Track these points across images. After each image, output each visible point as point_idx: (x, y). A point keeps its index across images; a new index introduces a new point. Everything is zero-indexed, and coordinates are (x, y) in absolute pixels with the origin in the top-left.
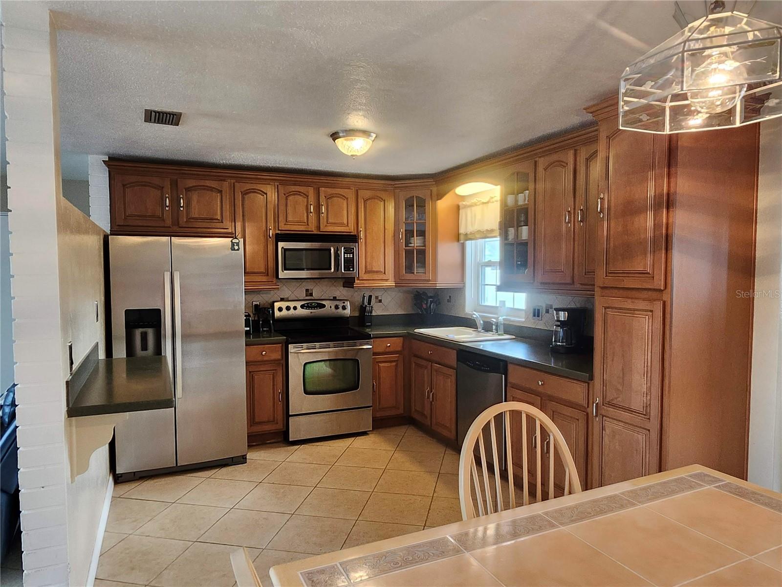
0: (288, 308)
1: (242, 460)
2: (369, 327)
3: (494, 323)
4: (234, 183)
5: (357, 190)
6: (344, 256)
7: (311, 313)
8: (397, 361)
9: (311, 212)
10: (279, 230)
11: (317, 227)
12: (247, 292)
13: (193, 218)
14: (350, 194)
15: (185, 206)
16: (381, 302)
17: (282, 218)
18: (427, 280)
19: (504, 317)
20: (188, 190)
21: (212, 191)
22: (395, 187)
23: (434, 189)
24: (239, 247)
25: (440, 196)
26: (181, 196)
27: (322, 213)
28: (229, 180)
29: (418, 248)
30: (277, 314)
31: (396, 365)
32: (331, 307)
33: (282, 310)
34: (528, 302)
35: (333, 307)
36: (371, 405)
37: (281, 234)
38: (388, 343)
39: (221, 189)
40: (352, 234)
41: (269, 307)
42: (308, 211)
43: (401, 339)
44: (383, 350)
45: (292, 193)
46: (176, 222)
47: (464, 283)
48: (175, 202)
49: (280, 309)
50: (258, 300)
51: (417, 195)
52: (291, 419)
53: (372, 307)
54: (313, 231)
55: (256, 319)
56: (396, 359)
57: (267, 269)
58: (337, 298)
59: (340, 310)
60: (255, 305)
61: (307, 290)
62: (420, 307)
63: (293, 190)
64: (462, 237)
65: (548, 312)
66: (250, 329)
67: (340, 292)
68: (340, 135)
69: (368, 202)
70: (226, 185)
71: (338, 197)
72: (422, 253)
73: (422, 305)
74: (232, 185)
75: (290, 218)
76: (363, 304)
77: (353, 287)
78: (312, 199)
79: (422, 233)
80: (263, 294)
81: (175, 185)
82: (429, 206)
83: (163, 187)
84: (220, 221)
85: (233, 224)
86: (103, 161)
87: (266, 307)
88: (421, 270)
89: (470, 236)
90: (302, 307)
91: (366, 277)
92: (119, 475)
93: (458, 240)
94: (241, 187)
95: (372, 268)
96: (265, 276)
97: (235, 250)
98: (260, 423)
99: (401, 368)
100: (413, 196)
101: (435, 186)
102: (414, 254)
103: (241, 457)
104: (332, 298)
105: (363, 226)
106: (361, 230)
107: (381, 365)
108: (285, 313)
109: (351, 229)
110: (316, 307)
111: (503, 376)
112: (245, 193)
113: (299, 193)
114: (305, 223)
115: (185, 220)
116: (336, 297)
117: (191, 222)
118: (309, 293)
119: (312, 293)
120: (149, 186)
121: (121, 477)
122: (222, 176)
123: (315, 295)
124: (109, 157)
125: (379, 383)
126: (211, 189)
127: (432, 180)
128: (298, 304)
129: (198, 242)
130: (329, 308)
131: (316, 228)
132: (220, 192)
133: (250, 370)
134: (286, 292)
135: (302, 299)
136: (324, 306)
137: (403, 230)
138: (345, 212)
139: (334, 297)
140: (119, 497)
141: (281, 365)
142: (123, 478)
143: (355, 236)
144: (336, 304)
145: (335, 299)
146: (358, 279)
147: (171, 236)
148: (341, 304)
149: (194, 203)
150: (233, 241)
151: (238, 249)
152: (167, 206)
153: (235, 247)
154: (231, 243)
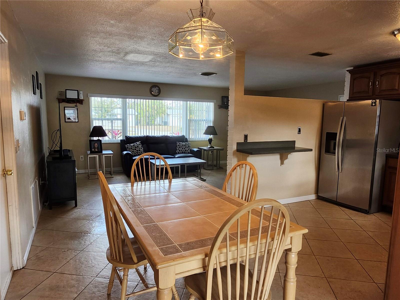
1: (366, 212)
13: (383, 90)
15: (379, 85)
20: (382, 76)
21: (394, 74)
26: (378, 80)
48: (374, 84)
81: (375, 74)
83: (370, 77)
84: (397, 90)
92: (319, 196)
97: (373, 106)
115: (379, 92)
117: (382, 92)
120: (365, 78)
132: (399, 74)
133: (390, 171)
149: (384, 82)
151: (375, 105)
152: (370, 86)
153: (373, 104)
154: (371, 102)
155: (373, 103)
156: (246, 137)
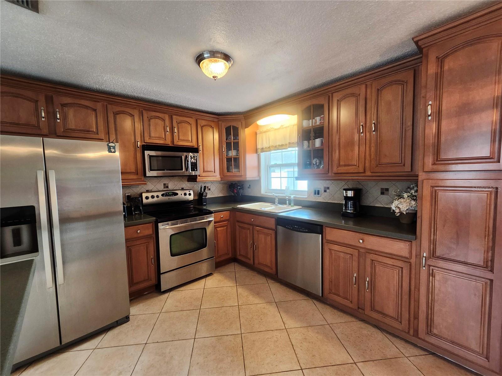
0: (153, 197)
1: (126, 320)
2: (205, 205)
3: (287, 199)
4: (106, 105)
5: (197, 120)
6: (191, 161)
7: (169, 199)
8: (227, 225)
9: (167, 132)
10: (144, 142)
11: (172, 141)
12: (124, 187)
13: (71, 130)
14: (192, 121)
15: (61, 118)
16: (210, 190)
17: (146, 135)
18: (240, 176)
19: (294, 196)
20: (63, 105)
21: (87, 109)
22: (219, 120)
23: (244, 122)
24: (115, 150)
25: (247, 126)
26: (57, 110)
27: (175, 133)
28: (102, 102)
29: (234, 157)
30: (145, 201)
31: (227, 228)
32: (181, 195)
33: (148, 198)
34: (309, 186)
35: (183, 194)
37: (146, 145)
38: (222, 215)
39: (95, 108)
40: (194, 147)
41: (138, 196)
42: (165, 131)
43: (229, 211)
44: (219, 220)
45: (153, 117)
46: (52, 132)
47: (260, 177)
48: (51, 114)
49: (147, 198)
50: (130, 192)
51: (233, 125)
52: (162, 276)
53: (207, 193)
54: (169, 144)
55: (129, 205)
57: (137, 170)
59: (188, 196)
60: (127, 196)
61: (164, 184)
62: (233, 192)
63: (154, 115)
64: (259, 151)
65: (326, 192)
66: (126, 213)
67: (186, 185)
69: (204, 128)
70: (99, 105)
71: (185, 123)
72: (236, 160)
73: (234, 191)
74: (105, 106)
75: (153, 134)
76: (201, 191)
77: (196, 181)
78: (167, 122)
79: (237, 148)
80: (133, 188)
81: (50, 100)
82: (241, 132)
83: (37, 101)
84: (96, 133)
85: (107, 136)
87: (136, 197)
88: (236, 170)
89: (265, 150)
90: (163, 195)
91: (203, 174)
93: (256, 152)
94: (112, 109)
95: (207, 169)
96: (135, 175)
97: (112, 152)
98: (137, 283)
99: (229, 230)
100: (231, 126)
101: (244, 119)
102: (232, 160)
103: (124, 317)
104: (181, 189)
105: (201, 143)
106: (200, 145)
107: (218, 229)
108: (150, 200)
109: (194, 144)
110: (172, 195)
111: (320, 235)
112: (116, 114)
113: (158, 118)
114: (163, 138)
115: (63, 130)
117: (67, 132)
118: (166, 186)
119: (168, 186)
120: (22, 98)
122: (96, 98)
123: (170, 187)
125: (217, 241)
126: (87, 107)
127: (243, 116)
128: (160, 194)
130: (181, 196)
131: (171, 143)
132: (95, 110)
133: (128, 245)
134: (150, 186)
135: (161, 190)
136: (177, 194)
138: (190, 134)
139: (182, 188)
141: (152, 238)
143: (197, 148)
144: (184, 192)
145: (183, 189)
146: (199, 176)
147: (43, 137)
148: (188, 192)
150: (109, 145)
152: (43, 118)
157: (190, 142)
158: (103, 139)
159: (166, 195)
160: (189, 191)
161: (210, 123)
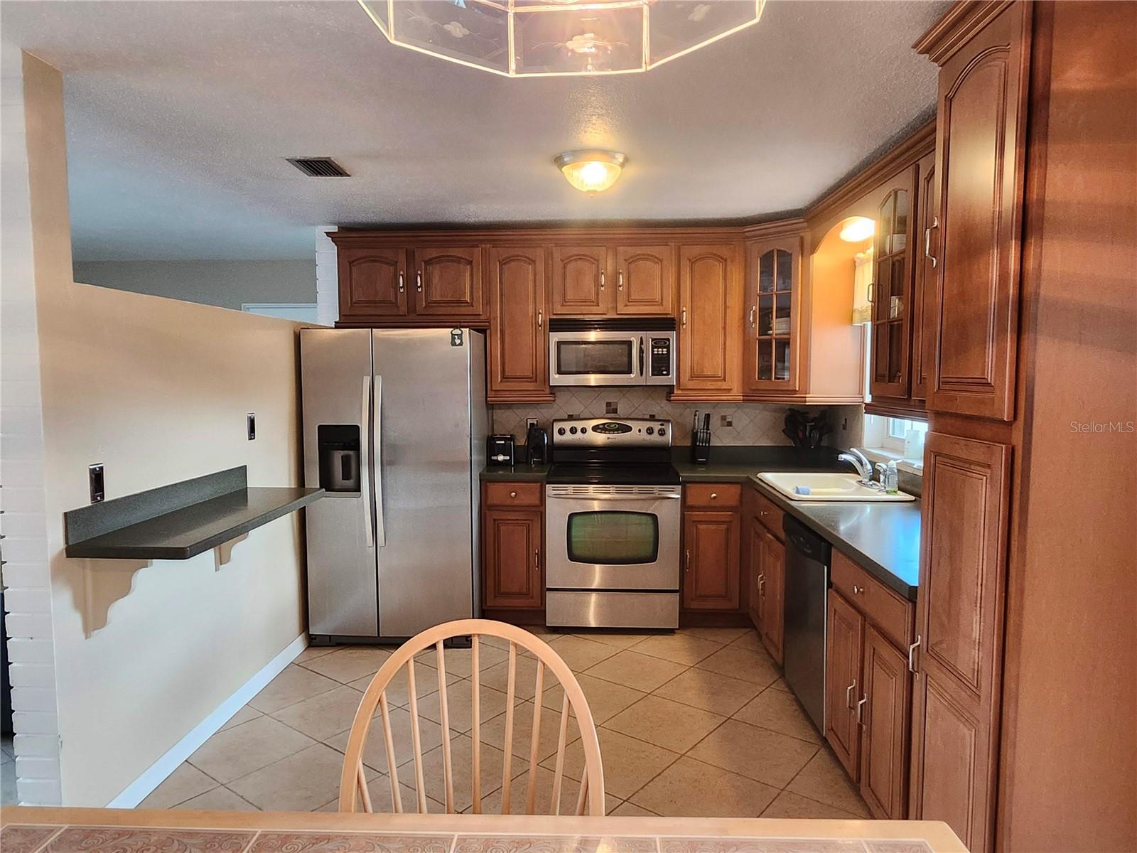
0: (573, 430)
1: (465, 642)
2: (702, 464)
3: (882, 471)
4: (489, 249)
5: (679, 247)
6: (653, 351)
7: (608, 438)
8: (730, 522)
9: (603, 285)
10: (552, 314)
11: (613, 308)
13: (436, 302)
14: (667, 253)
15: (423, 286)
16: (731, 425)
17: (557, 298)
18: (792, 391)
20: (428, 263)
21: (459, 263)
22: (746, 238)
23: (808, 236)
24: (461, 341)
25: (816, 246)
26: (419, 272)
27: (621, 286)
28: (483, 246)
29: (778, 337)
30: (557, 438)
31: (728, 530)
32: (640, 431)
33: (565, 433)
35: (644, 431)
36: (678, 589)
37: (557, 321)
38: (714, 493)
39: (471, 259)
40: (669, 316)
42: (598, 285)
43: (739, 486)
44: (704, 504)
45: (572, 258)
46: (412, 309)
47: (862, 397)
48: (410, 282)
49: (562, 432)
50: (535, 417)
51: (779, 248)
52: (548, 594)
53: (710, 433)
56: (727, 520)
57: (535, 372)
58: (657, 418)
59: (656, 436)
60: (530, 424)
61: (608, 404)
62: (797, 437)
63: (575, 253)
64: (857, 316)
66: (511, 458)
67: (661, 407)
68: (565, 160)
69: (698, 264)
70: (477, 251)
71: (647, 260)
72: (784, 344)
73: (799, 433)
74: (487, 252)
75: (570, 296)
76: (694, 428)
77: (672, 401)
78: (604, 265)
79: (785, 312)
80: (537, 409)
81: (410, 257)
82: (798, 263)
83: (397, 262)
84: (470, 304)
86: (326, 233)
87: (544, 427)
88: (783, 374)
90: (595, 429)
91: (691, 385)
92: (313, 637)
93: (851, 321)
94: (497, 254)
95: (703, 372)
96: (533, 382)
97: (457, 345)
98: (507, 594)
99: (735, 535)
100: (773, 251)
101: (809, 230)
102: (771, 346)
103: (465, 638)
104: (648, 417)
105: (689, 304)
106: (685, 310)
107: (701, 527)
108: (568, 437)
109: (667, 308)
110: (618, 430)
111: (826, 567)
112: (503, 263)
113: (583, 257)
114: (593, 302)
115: (424, 305)
116: (654, 416)
117: (432, 307)
118: (611, 408)
119: (617, 409)
120: (381, 262)
121: (315, 639)
122: (472, 240)
123: (621, 411)
124: (339, 227)
125: (697, 556)
126: (459, 260)
127: (802, 220)
128: (590, 425)
129: (407, 335)
130: (636, 433)
131: (611, 310)
132: (470, 263)
133: (495, 518)
134: (576, 407)
136: (629, 429)
137: (756, 308)
138: (658, 281)
139: (651, 416)
140: (297, 665)
141: (536, 513)
142: (317, 640)
143: (673, 319)
144: (648, 426)
145: (650, 418)
146: (679, 388)
147: (372, 328)
148: (658, 427)
149: (436, 280)
150: (453, 333)
151: (461, 344)
152: (401, 288)
153: (456, 341)
154: (451, 335)
155: (456, 337)
156: (97, 479)
157: (659, 305)
158: (480, 315)
159: (602, 429)
160: (662, 425)
161: (716, 250)
